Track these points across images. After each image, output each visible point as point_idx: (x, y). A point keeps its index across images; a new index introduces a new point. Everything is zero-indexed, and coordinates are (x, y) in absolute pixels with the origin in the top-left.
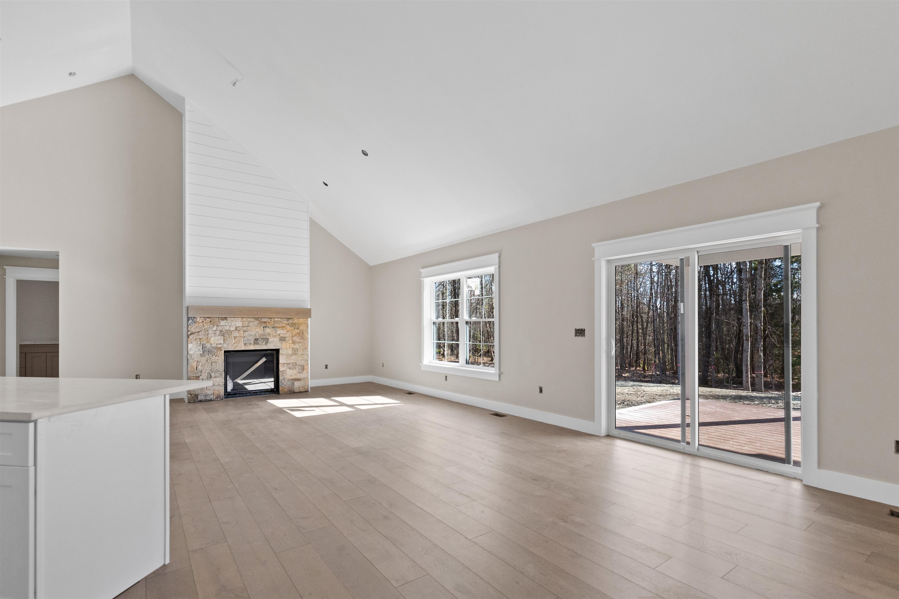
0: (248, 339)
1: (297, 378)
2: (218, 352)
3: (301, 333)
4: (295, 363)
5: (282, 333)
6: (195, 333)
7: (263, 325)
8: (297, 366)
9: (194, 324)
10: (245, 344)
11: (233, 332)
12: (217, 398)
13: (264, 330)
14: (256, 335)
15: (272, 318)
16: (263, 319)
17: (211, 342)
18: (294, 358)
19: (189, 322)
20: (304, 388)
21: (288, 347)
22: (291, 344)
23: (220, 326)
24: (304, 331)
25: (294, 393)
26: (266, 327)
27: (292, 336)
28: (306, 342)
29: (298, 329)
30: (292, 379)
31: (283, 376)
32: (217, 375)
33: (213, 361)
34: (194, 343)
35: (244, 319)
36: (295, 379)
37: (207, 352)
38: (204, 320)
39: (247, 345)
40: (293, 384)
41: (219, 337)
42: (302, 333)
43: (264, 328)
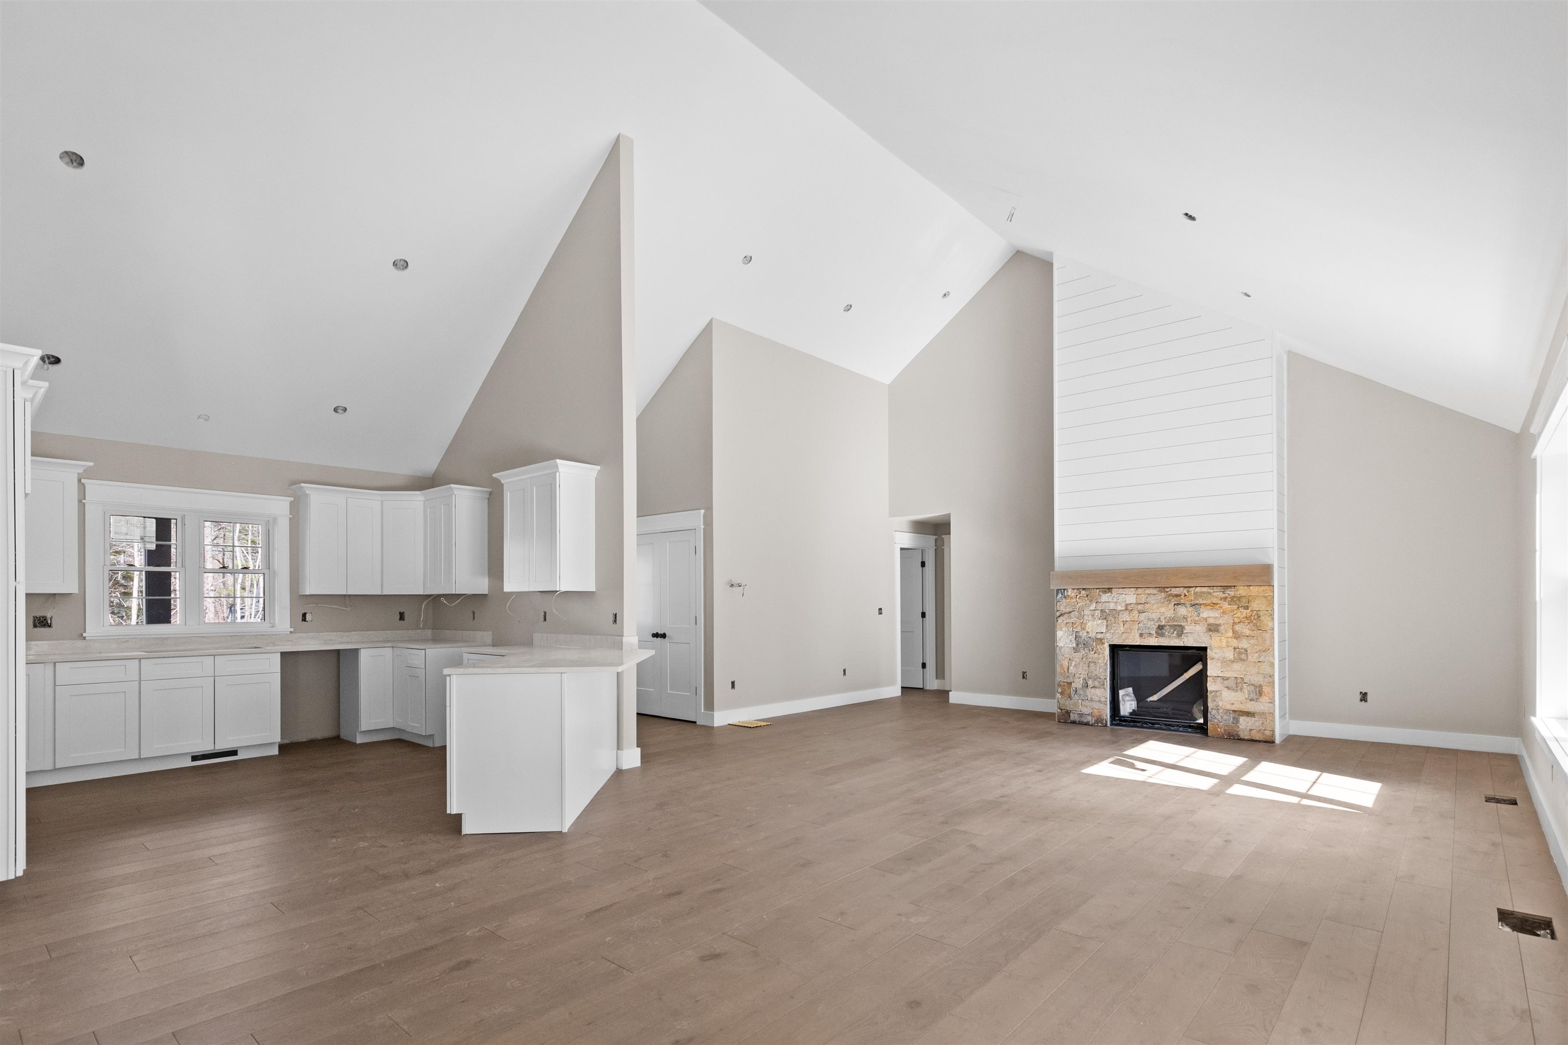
0: (1145, 625)
1: (1246, 710)
2: (1098, 646)
3: (1254, 616)
4: (1241, 678)
5: (1211, 615)
6: (1065, 613)
7: (1174, 601)
8: (1245, 685)
9: (1064, 599)
10: (1141, 635)
11: (1120, 614)
12: (1097, 721)
13: (1174, 610)
14: (1160, 618)
15: (1191, 587)
16: (1173, 589)
17: (1087, 629)
18: (1239, 668)
19: (1058, 597)
20: (1263, 734)
21: (1224, 644)
22: (1230, 639)
23: (1100, 602)
24: (1261, 614)
25: (1238, 739)
26: (1180, 604)
27: (1234, 623)
28: (1267, 636)
29: (1247, 608)
30: (1234, 711)
31: (1215, 702)
32: (1096, 683)
33: (1090, 660)
34: (1064, 629)
35: (1140, 591)
36: (1240, 711)
37: (1083, 645)
38: (1078, 594)
39: (1143, 637)
40: (1236, 721)
41: (1100, 621)
42: (1256, 617)
43: (1175, 606)
